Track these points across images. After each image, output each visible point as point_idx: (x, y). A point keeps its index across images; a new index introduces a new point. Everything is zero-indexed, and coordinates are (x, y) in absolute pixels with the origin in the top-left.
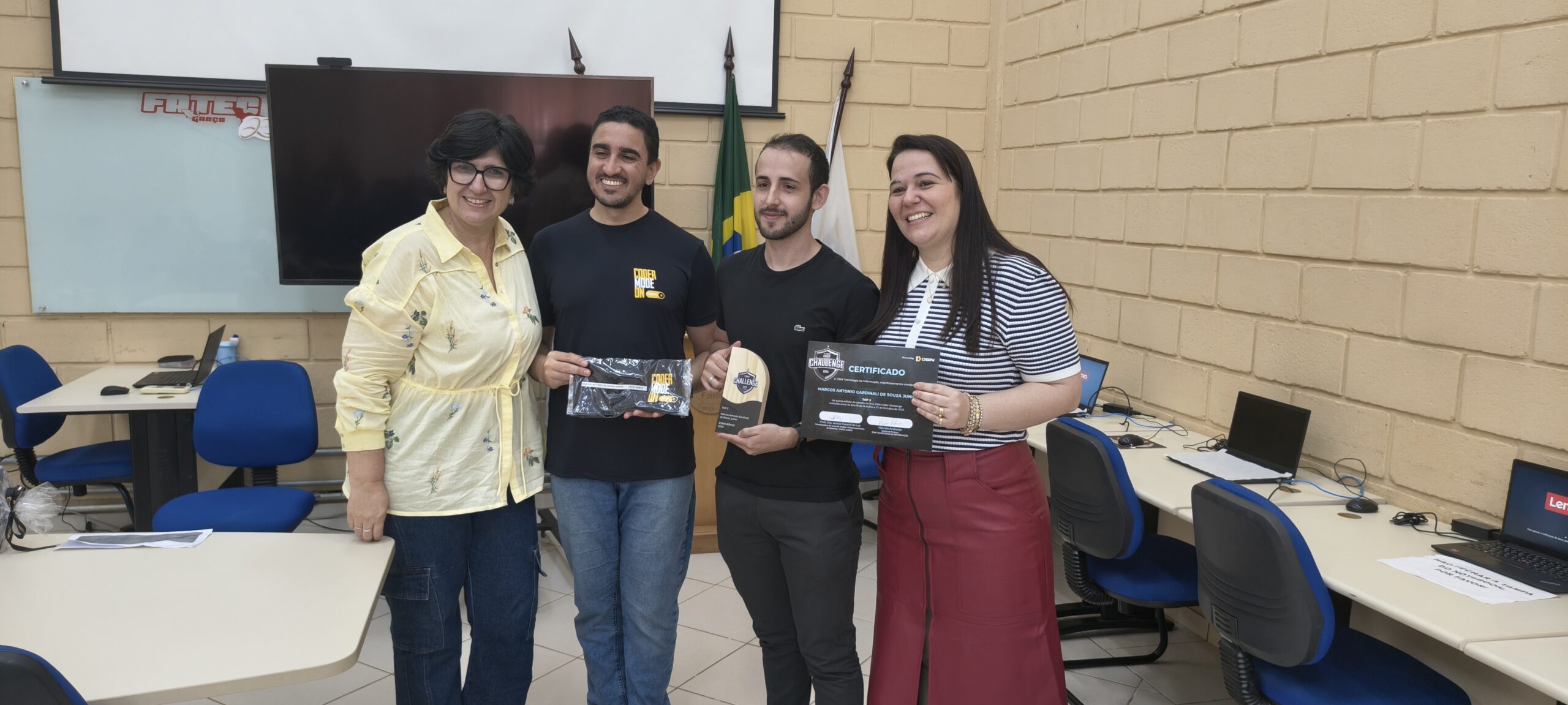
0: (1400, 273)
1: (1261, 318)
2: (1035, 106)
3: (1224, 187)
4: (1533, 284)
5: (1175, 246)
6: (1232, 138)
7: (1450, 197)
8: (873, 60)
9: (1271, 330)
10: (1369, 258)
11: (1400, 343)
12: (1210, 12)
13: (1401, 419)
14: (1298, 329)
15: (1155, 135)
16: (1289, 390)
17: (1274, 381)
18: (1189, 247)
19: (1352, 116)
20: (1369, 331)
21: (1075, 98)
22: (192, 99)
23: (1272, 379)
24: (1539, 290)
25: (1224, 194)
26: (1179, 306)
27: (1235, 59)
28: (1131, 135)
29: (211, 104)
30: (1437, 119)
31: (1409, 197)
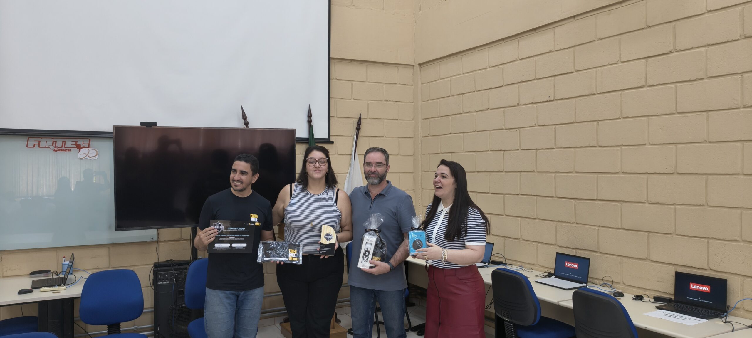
0: (618, 204)
1: (557, 222)
2: (439, 137)
3: (535, 171)
4: (673, 207)
5: (515, 194)
6: (537, 152)
7: (636, 176)
8: (368, 118)
9: (563, 227)
10: (604, 199)
11: (621, 230)
12: (522, 104)
13: (625, 260)
14: (576, 226)
15: (501, 150)
16: (574, 250)
17: (567, 247)
18: (522, 195)
19: (590, 145)
20: (607, 226)
21: (460, 134)
22: (54, 140)
23: (566, 246)
24: (675, 208)
25: (536, 174)
26: (519, 219)
27: (536, 123)
28: (489, 150)
29: (64, 143)
30: (627, 147)
31: (618, 175)
